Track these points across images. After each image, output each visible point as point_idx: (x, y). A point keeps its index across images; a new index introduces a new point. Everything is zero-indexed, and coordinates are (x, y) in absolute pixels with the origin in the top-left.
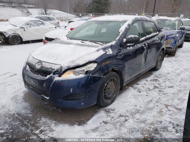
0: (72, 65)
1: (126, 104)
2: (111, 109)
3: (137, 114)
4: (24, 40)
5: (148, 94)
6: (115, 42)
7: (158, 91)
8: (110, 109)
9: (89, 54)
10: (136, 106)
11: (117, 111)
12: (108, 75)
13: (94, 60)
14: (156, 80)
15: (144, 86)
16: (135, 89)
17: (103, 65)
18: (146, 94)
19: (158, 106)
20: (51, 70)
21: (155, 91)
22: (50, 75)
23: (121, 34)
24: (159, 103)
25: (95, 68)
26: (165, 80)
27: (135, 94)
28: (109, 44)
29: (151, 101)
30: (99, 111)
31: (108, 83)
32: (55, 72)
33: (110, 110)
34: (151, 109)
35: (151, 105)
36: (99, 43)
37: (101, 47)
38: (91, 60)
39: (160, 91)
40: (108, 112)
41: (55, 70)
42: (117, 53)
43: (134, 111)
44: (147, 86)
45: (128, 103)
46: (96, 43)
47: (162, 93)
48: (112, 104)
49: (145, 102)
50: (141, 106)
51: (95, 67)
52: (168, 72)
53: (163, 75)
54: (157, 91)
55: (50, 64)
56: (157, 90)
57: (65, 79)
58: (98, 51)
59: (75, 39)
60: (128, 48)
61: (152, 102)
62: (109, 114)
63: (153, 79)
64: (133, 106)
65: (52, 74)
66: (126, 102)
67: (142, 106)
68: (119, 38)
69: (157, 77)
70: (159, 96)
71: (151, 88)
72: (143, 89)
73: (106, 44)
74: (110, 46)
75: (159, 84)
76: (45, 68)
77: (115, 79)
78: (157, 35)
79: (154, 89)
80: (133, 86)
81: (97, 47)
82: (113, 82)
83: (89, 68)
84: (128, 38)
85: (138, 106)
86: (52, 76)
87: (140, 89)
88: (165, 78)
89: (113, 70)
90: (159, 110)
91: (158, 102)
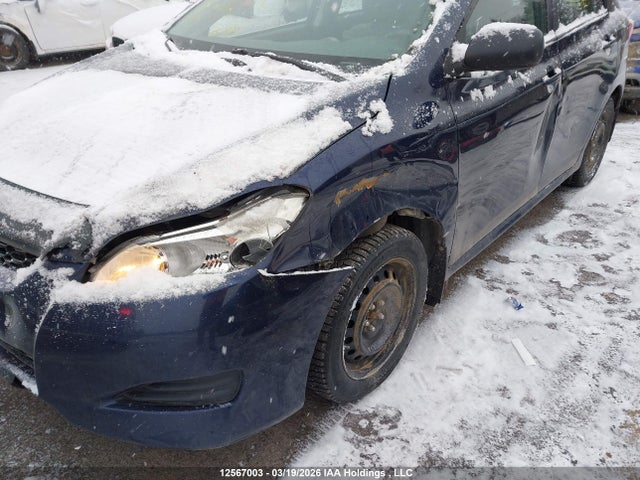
0: (150, 209)
1: (456, 382)
2: (382, 414)
3: (515, 448)
4: (40, 52)
5: (558, 319)
6: (407, 59)
7: (603, 299)
8: (375, 415)
9: (255, 137)
10: (503, 391)
11: (412, 425)
12: (368, 251)
13: (286, 173)
14: (582, 237)
15: (533, 267)
16: (493, 288)
17: (338, 202)
18: (546, 316)
19: (612, 390)
20: (33, 234)
21: (588, 298)
22: (27, 265)
23: (438, 15)
24: (615, 375)
25: (293, 225)
26: (623, 234)
27: (495, 319)
28: (375, 75)
29: (577, 358)
30: (324, 425)
31: (366, 292)
32: (56, 250)
33: (376, 422)
34: (580, 413)
35: (580, 388)
36: (319, 65)
37: (328, 90)
38: (270, 178)
39: (610, 299)
40: (365, 433)
41: (55, 238)
42: (415, 126)
43: (496, 424)
44: (547, 271)
45: (467, 372)
46: (303, 67)
47: (621, 311)
48: (389, 382)
49: (546, 369)
50: (529, 390)
51: (292, 219)
52: (632, 192)
53: (611, 210)
54: (598, 297)
55: (33, 198)
56: (593, 290)
57: (112, 299)
58: (309, 116)
59: (203, 46)
60: (475, 94)
61: (583, 365)
62: (371, 451)
63: (568, 233)
64: (489, 394)
65: (39, 262)
66: (458, 371)
67: (538, 394)
68: (433, 37)
69: (588, 220)
70: (613, 332)
71: (569, 280)
72: (532, 289)
73: (357, 70)
74: (379, 87)
75: (599, 258)
76: (8, 219)
77: (406, 263)
78: (600, 23)
79: (580, 286)
80: (485, 269)
81: (310, 88)
82: (391, 280)
83: (254, 225)
84: (480, 40)
85: (518, 394)
86: (43, 272)
87: (516, 288)
88: (621, 223)
89: (395, 220)
90: (622, 418)
91: (610, 363)
